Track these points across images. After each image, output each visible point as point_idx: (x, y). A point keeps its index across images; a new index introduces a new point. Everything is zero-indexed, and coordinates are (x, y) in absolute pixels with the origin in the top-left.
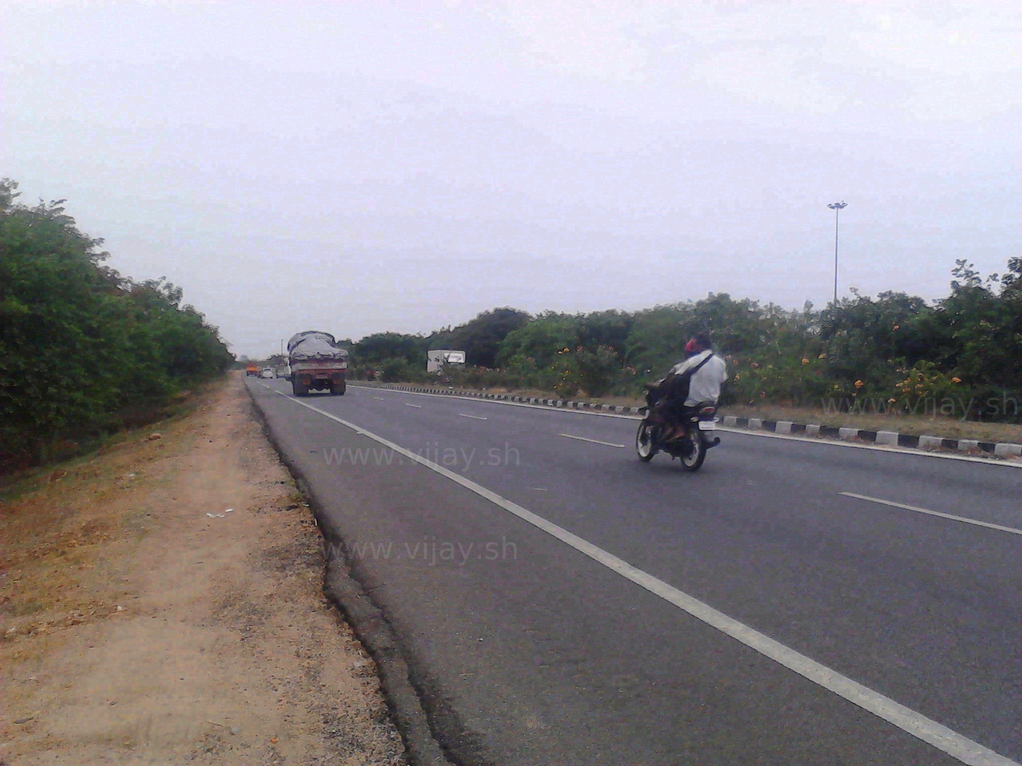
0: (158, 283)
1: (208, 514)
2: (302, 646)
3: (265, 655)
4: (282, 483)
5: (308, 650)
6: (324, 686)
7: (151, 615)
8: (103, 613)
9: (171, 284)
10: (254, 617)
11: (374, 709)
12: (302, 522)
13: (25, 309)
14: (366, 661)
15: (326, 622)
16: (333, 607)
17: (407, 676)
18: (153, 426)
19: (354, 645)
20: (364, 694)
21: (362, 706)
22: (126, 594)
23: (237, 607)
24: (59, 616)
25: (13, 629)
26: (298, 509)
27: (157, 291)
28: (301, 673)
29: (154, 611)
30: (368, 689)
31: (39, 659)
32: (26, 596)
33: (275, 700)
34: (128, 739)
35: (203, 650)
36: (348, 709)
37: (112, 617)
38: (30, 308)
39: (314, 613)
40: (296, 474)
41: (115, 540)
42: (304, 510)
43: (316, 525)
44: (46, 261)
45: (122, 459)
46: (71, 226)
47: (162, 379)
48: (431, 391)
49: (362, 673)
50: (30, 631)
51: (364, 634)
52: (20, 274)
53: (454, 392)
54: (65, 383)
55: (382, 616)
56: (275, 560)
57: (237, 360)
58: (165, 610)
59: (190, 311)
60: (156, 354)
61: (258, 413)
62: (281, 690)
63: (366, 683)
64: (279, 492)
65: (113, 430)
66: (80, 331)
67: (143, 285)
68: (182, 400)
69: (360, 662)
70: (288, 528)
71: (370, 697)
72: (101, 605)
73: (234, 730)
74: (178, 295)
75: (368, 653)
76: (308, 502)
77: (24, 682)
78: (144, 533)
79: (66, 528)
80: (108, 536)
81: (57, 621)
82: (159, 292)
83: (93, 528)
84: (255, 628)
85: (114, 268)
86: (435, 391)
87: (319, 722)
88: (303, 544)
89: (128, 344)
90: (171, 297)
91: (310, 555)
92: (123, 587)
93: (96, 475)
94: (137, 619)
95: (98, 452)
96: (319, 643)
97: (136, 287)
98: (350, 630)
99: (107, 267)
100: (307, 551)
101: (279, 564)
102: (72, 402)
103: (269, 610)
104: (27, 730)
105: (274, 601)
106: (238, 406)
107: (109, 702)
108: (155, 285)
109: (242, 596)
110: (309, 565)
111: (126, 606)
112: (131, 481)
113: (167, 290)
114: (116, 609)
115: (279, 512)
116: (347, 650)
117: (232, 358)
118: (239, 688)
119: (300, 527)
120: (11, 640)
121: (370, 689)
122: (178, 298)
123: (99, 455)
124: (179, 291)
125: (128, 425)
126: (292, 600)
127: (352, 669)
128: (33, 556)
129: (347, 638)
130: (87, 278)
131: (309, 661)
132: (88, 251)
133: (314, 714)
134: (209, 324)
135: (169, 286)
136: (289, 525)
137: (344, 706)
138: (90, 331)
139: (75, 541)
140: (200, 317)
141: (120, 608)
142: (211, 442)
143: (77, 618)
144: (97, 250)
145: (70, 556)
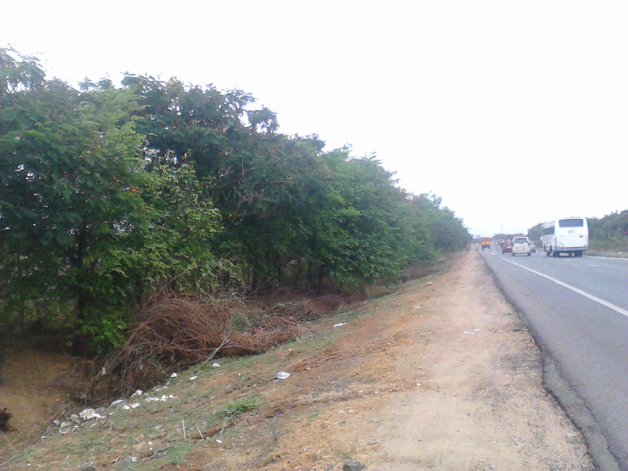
0: (428, 195)
1: (464, 332)
2: (532, 419)
3: (507, 422)
4: (509, 315)
5: (535, 422)
6: (548, 446)
7: (436, 390)
8: (409, 386)
9: (436, 195)
10: (499, 398)
11: (584, 466)
12: (524, 340)
13: (358, 213)
14: (575, 433)
15: (546, 405)
16: (550, 396)
17: (607, 447)
18: (427, 278)
19: (566, 422)
20: (576, 454)
21: (575, 463)
22: (421, 376)
23: (487, 390)
24: (384, 386)
25: (362, 391)
26: (521, 332)
27: (427, 199)
28: (533, 436)
29: (438, 389)
30: (579, 452)
31: (377, 410)
32: (367, 373)
33: (517, 451)
34: (429, 462)
35: (469, 415)
36: (566, 463)
37: (414, 389)
38: (361, 213)
39: (538, 399)
40: (517, 310)
41: (412, 344)
42: (525, 333)
43: (533, 342)
44: (369, 186)
45: (412, 297)
46: (380, 165)
47: (431, 250)
48: (605, 255)
49: (573, 441)
50: (371, 393)
51: (572, 415)
52: (355, 194)
53: (622, 256)
54: (379, 253)
55: (585, 405)
56: (508, 363)
57: (474, 238)
58: (444, 388)
59: (446, 210)
60: (428, 235)
61: (489, 270)
62: (520, 445)
63: (577, 447)
64: (507, 320)
65: (404, 279)
66: (386, 224)
67: (419, 197)
68: (442, 262)
69: (571, 434)
70: (515, 343)
71: (580, 458)
72: (407, 382)
73: (493, 466)
74: (439, 201)
75: (576, 428)
76: (527, 327)
77: (371, 422)
78: (428, 341)
79: (385, 336)
80: (408, 342)
81: (384, 389)
82: (428, 199)
83: (400, 336)
84: (500, 404)
85: (403, 188)
86: (608, 255)
87: (547, 469)
88: (526, 354)
89: (413, 230)
90: (435, 202)
91: (531, 361)
92: (419, 373)
93: (398, 306)
94: (429, 391)
95: (397, 292)
96: (542, 418)
97: (415, 197)
98: (562, 412)
99: (399, 187)
100: (529, 359)
101: (512, 365)
102: (383, 264)
103: (508, 394)
104: (375, 449)
105: (510, 389)
106: (477, 266)
107: (417, 440)
108: (426, 196)
109: (491, 384)
110: (531, 368)
111: (421, 384)
112: (418, 310)
113: (433, 198)
114: (416, 385)
115: (509, 333)
116: (562, 425)
117: (470, 236)
118: (493, 441)
119: (523, 343)
120: (361, 397)
121: (580, 452)
122: (439, 203)
123: (398, 294)
124: (440, 199)
125: (413, 278)
126: (522, 389)
127: (566, 438)
128: (368, 351)
129: (561, 417)
130: (389, 194)
131: (536, 428)
132: (389, 179)
133: (543, 463)
134: (457, 217)
135: (434, 196)
136: (515, 342)
137: (563, 461)
138: (392, 224)
139: (390, 344)
140: (452, 213)
141: (418, 384)
142: (462, 288)
143: (395, 388)
144: (393, 178)
145: (389, 352)
